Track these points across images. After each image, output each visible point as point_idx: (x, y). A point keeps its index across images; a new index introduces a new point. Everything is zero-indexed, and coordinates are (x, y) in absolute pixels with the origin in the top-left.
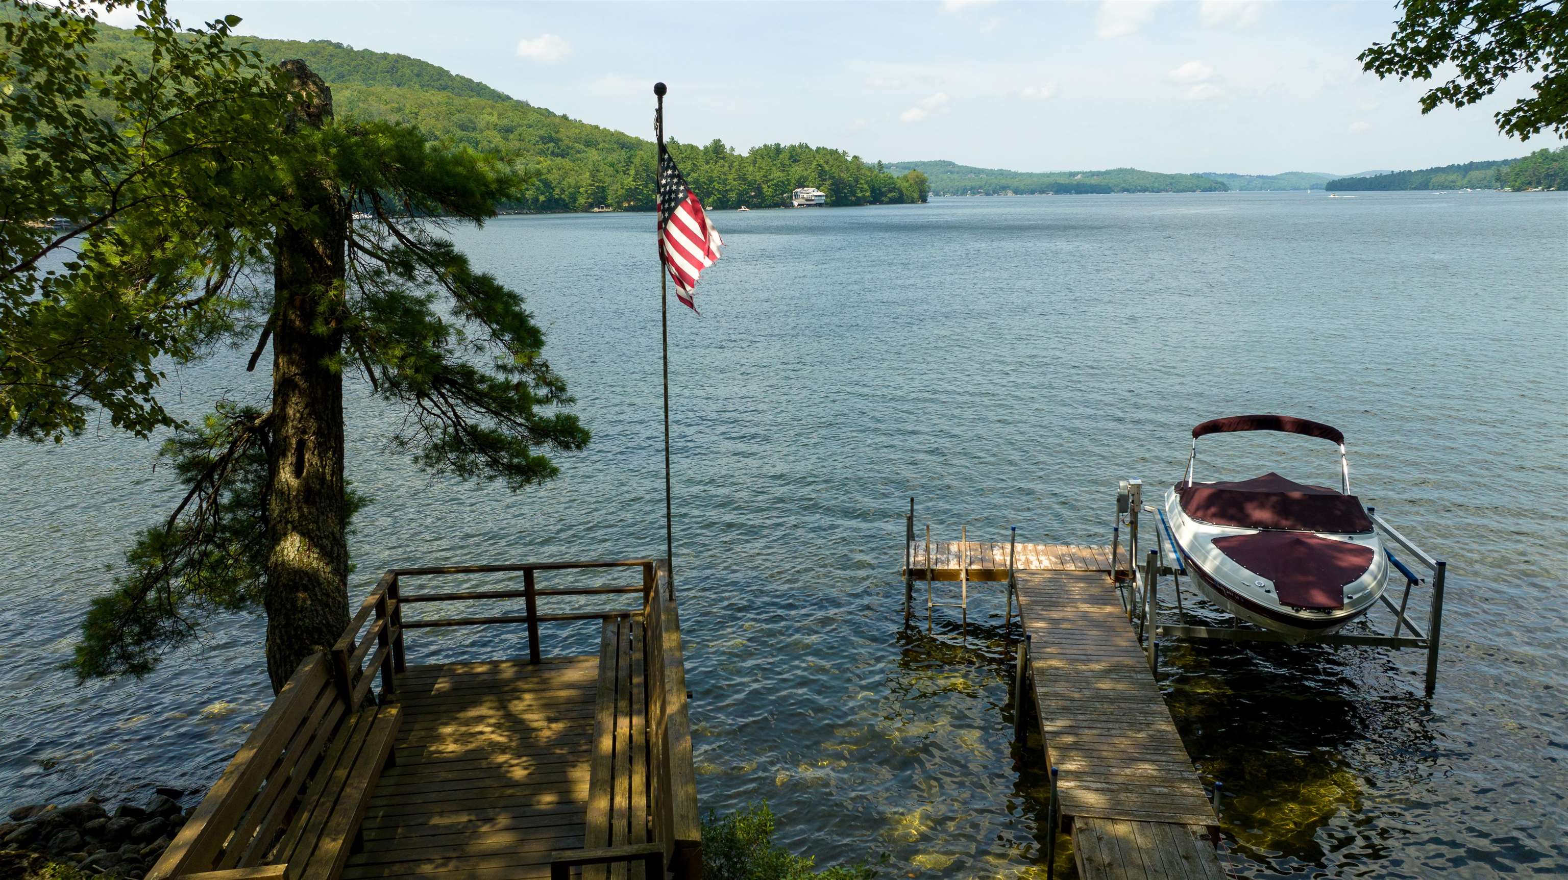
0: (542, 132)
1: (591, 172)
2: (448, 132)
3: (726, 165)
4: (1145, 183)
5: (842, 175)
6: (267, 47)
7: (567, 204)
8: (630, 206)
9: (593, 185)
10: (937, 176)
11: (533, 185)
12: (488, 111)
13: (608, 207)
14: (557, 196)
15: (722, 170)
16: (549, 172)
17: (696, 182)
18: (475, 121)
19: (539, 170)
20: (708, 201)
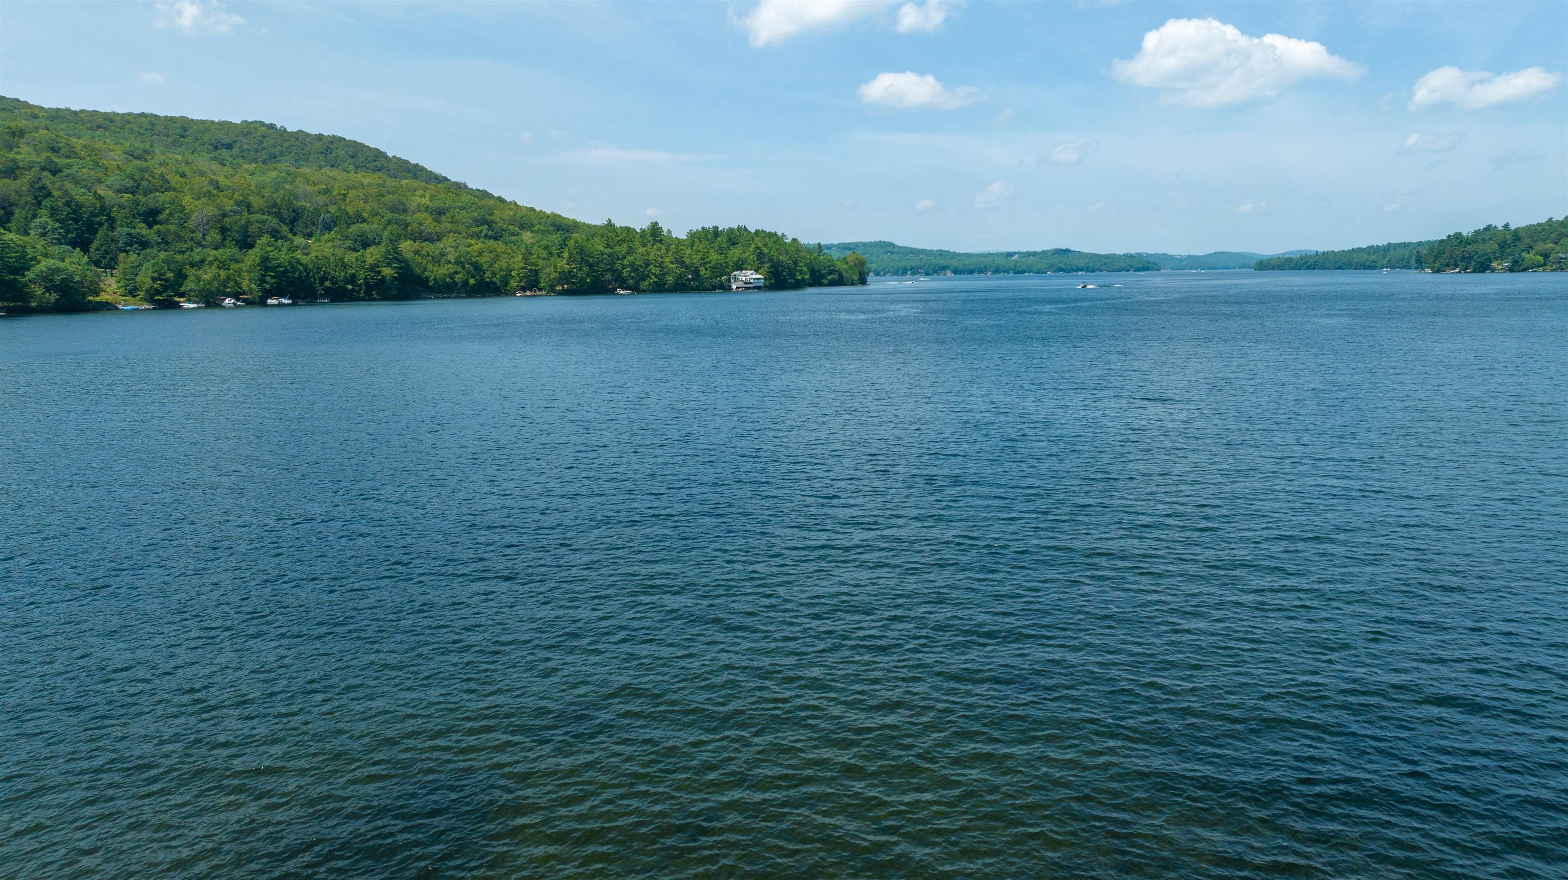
0: (475, 215)
1: (523, 255)
2: (376, 214)
3: (663, 247)
4: (1081, 263)
5: (781, 258)
6: (196, 127)
7: (499, 288)
8: (563, 290)
9: (525, 268)
10: (877, 256)
11: (464, 268)
12: (421, 192)
13: (540, 290)
14: (487, 280)
15: (658, 253)
16: (480, 255)
17: (632, 265)
18: (406, 202)
19: (469, 253)
20: (644, 284)
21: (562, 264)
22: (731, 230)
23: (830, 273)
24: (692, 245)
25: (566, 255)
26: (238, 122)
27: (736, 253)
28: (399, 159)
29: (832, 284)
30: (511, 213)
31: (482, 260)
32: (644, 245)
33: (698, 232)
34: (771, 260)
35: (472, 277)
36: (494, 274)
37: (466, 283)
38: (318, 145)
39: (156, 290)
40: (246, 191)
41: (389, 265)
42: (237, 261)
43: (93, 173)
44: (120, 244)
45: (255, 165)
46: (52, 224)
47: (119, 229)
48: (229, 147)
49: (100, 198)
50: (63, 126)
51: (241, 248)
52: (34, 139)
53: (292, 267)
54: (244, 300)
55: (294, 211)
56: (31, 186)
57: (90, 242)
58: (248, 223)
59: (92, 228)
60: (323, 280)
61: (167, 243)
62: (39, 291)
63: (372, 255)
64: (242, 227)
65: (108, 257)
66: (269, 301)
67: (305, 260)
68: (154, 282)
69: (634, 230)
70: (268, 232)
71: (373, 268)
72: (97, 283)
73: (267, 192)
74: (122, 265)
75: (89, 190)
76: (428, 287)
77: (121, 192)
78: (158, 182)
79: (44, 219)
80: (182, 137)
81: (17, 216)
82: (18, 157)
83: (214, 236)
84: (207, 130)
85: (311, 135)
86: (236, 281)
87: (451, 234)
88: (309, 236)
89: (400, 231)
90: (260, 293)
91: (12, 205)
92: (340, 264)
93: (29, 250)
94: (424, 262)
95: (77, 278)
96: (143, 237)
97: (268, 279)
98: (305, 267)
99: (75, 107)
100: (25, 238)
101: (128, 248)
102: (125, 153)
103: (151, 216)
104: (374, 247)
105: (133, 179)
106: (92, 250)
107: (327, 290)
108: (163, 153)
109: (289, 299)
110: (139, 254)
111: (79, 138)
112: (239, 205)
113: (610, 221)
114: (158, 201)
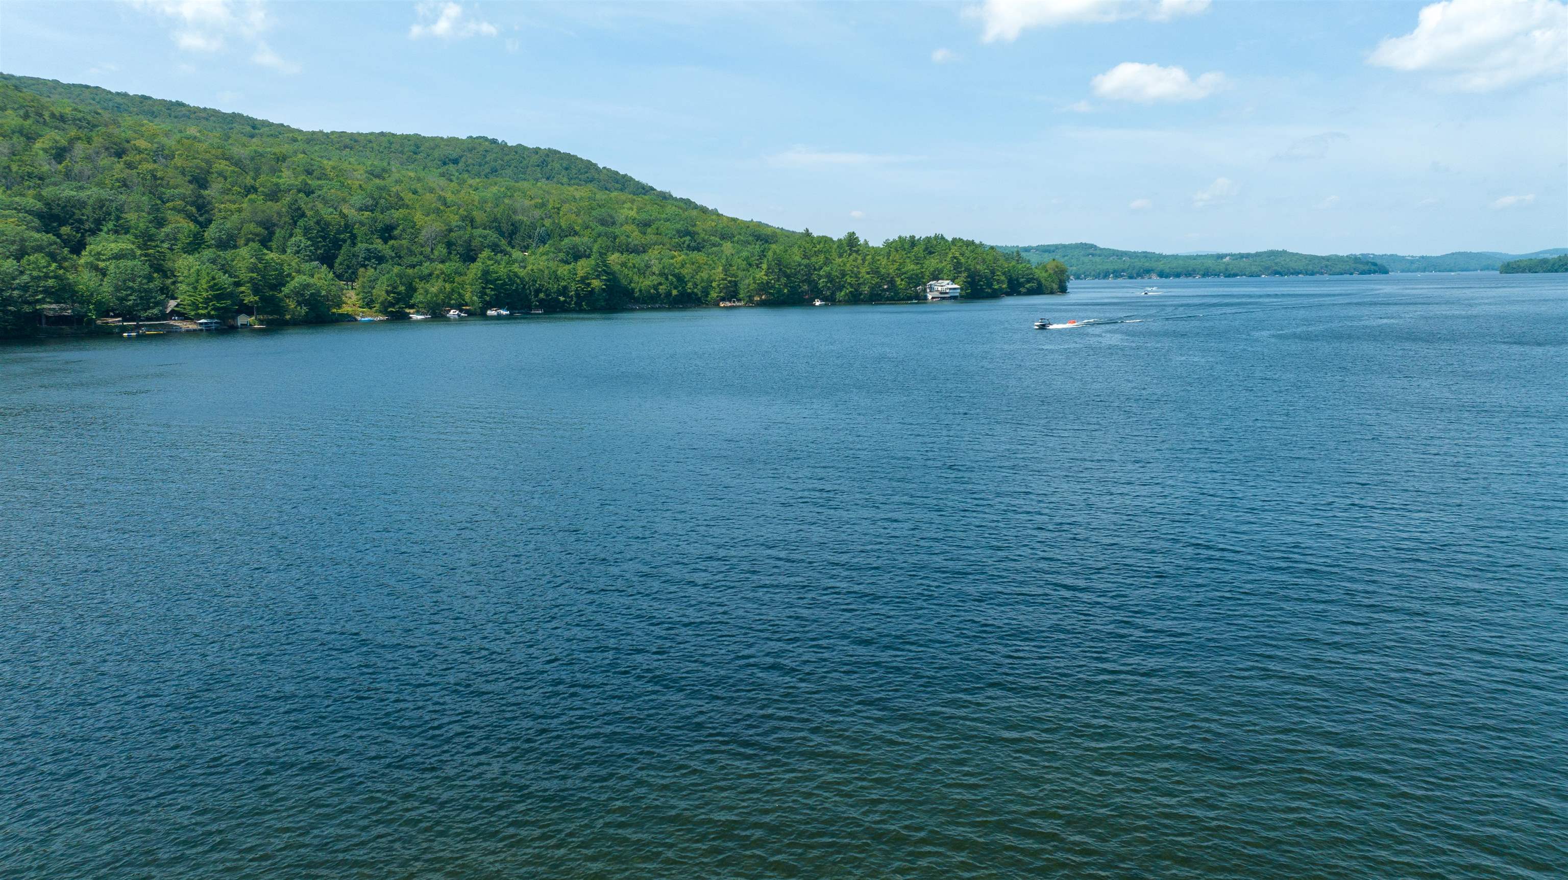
0: (678, 226)
1: (724, 266)
2: (587, 228)
3: (860, 258)
4: (1299, 266)
5: (978, 267)
6: (427, 144)
7: (699, 298)
8: (761, 301)
9: (725, 279)
10: (1078, 259)
11: (667, 279)
12: (628, 205)
13: (739, 300)
14: (689, 291)
15: (854, 263)
16: (683, 266)
17: (828, 275)
18: (614, 215)
19: (672, 264)
20: (840, 295)
21: (761, 275)
22: (928, 239)
23: (1028, 281)
24: (889, 254)
25: (764, 266)
26: (464, 137)
27: (932, 263)
28: (609, 170)
29: (1031, 292)
30: (713, 224)
31: (684, 271)
32: (841, 256)
33: (894, 241)
34: (967, 270)
35: (675, 288)
36: (695, 285)
37: (669, 294)
38: (535, 159)
39: (389, 302)
40: (470, 206)
41: (598, 277)
42: (461, 274)
43: (339, 193)
44: (360, 259)
45: (478, 180)
46: (305, 243)
47: (359, 245)
48: (455, 162)
49: (344, 216)
50: (317, 148)
51: (465, 261)
52: (294, 162)
53: (510, 279)
54: (467, 312)
55: (512, 225)
56: (290, 208)
57: (335, 257)
58: (472, 237)
59: (337, 244)
60: (538, 291)
61: (400, 257)
62: (292, 305)
63: (583, 267)
64: (465, 241)
65: (350, 271)
66: (489, 313)
67: (522, 273)
68: (388, 295)
69: (831, 239)
70: (489, 246)
71: (583, 280)
72: (339, 297)
73: (488, 207)
74: (361, 279)
75: (335, 209)
76: (634, 298)
77: (362, 210)
78: (393, 200)
79: (298, 238)
80: (415, 153)
81: (277, 235)
82: (281, 181)
83: (441, 250)
84: (437, 146)
85: (529, 149)
86: (459, 294)
87: (656, 247)
88: (526, 248)
89: (609, 243)
90: (480, 305)
91: (274, 225)
92: (553, 277)
93: (286, 268)
94: (631, 273)
95: (324, 293)
96: (379, 252)
97: (488, 291)
98: (522, 279)
99: (327, 130)
100: (283, 257)
101: (367, 263)
102: (367, 172)
103: (387, 233)
104: (584, 259)
105: (372, 198)
106: (336, 265)
107: (541, 301)
108: (399, 172)
109: (507, 310)
110: (375, 269)
111: (329, 159)
112: (463, 221)
113: (807, 230)
114: (393, 218)
